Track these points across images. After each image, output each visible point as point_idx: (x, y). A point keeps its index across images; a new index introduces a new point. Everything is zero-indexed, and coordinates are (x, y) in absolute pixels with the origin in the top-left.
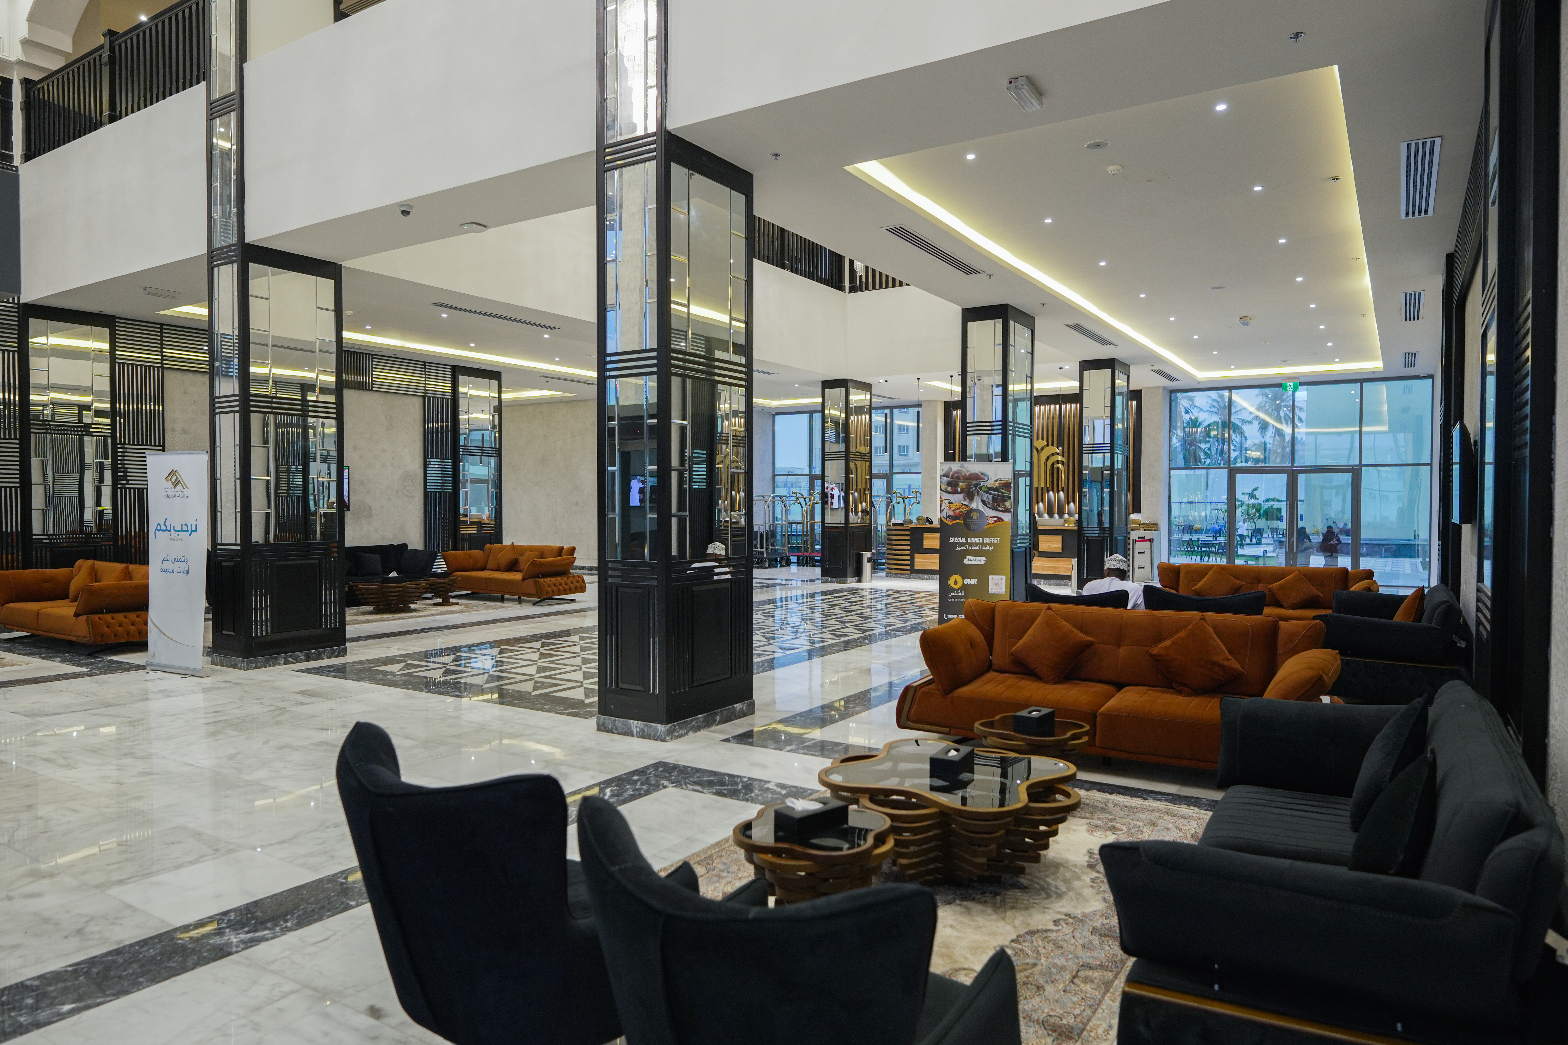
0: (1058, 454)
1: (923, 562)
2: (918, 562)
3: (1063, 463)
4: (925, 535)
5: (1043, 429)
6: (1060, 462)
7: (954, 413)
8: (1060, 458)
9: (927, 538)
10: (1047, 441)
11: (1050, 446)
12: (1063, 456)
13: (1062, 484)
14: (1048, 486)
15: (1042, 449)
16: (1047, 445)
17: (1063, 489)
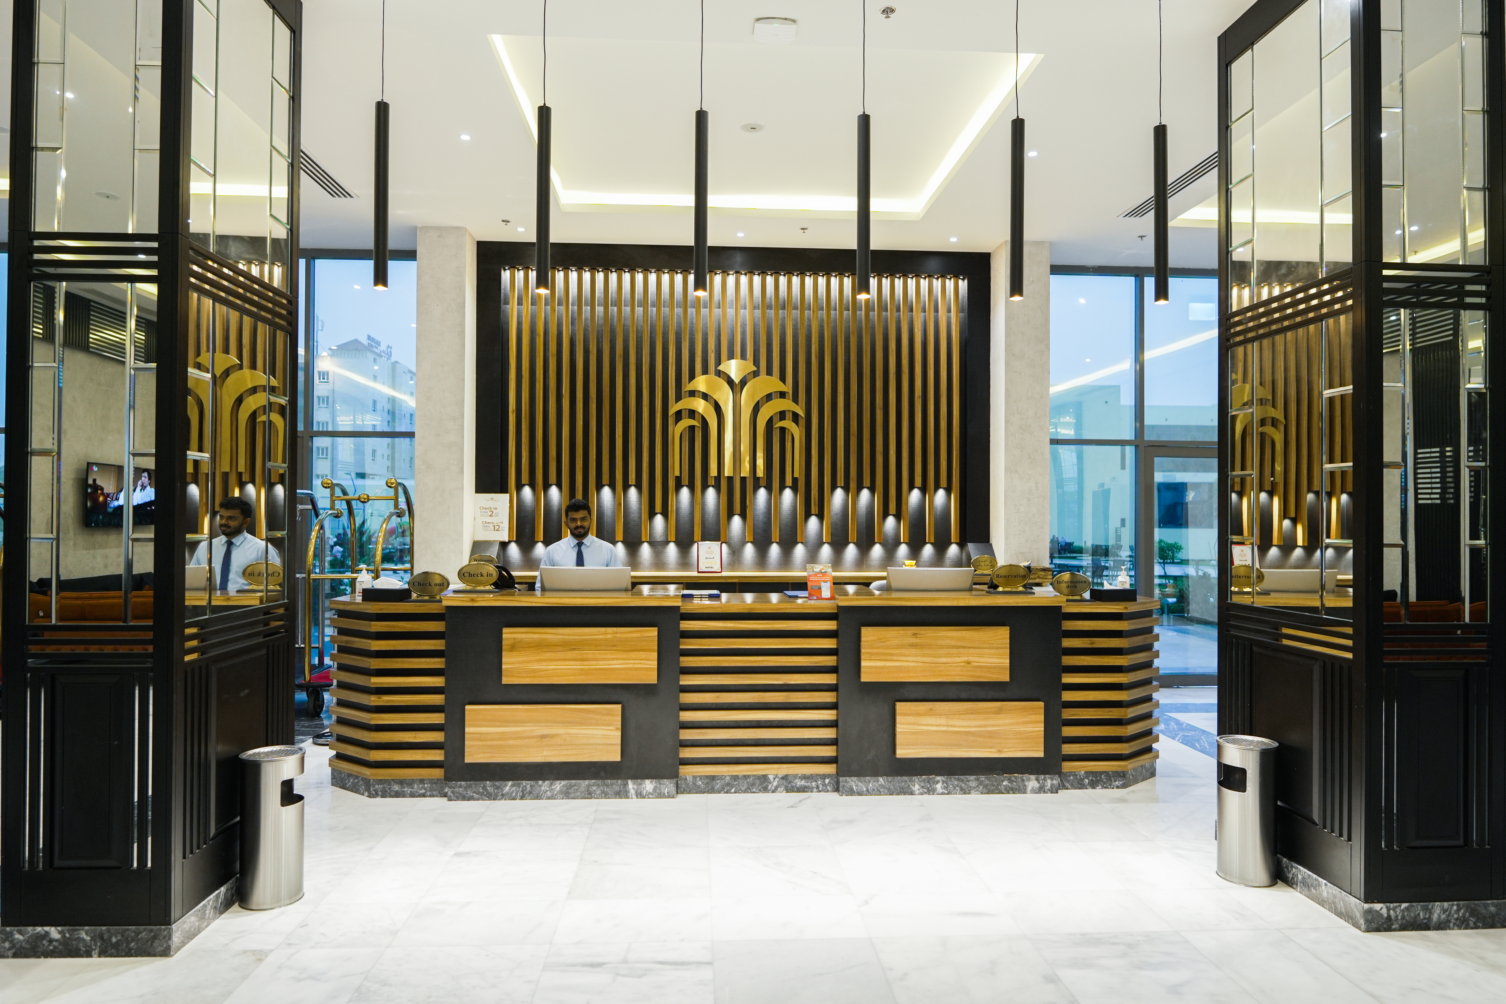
0: (782, 395)
1: (503, 737)
2: (481, 737)
3: (795, 417)
4: (509, 634)
5: (744, 334)
6: (789, 416)
7: (506, 275)
8: (787, 405)
9: (513, 648)
10: (756, 362)
11: (763, 376)
12: (795, 400)
13: (796, 468)
14: (760, 472)
15: (743, 382)
16: (756, 374)
17: (795, 480)
